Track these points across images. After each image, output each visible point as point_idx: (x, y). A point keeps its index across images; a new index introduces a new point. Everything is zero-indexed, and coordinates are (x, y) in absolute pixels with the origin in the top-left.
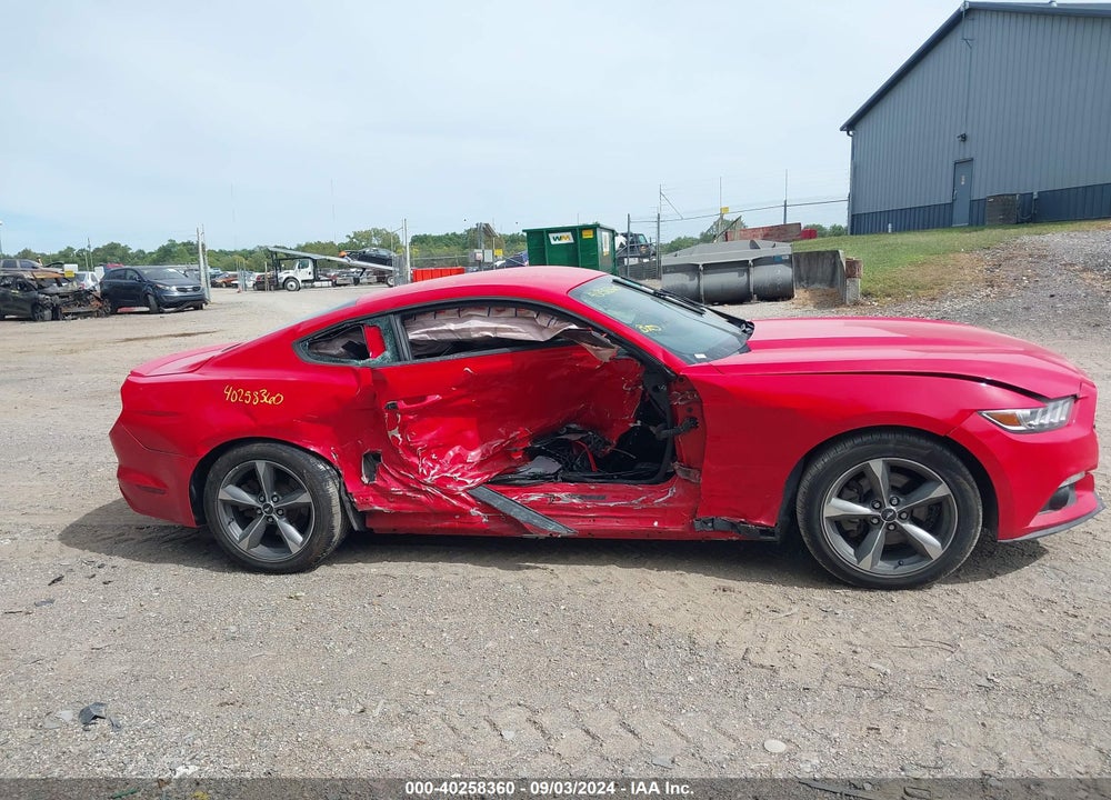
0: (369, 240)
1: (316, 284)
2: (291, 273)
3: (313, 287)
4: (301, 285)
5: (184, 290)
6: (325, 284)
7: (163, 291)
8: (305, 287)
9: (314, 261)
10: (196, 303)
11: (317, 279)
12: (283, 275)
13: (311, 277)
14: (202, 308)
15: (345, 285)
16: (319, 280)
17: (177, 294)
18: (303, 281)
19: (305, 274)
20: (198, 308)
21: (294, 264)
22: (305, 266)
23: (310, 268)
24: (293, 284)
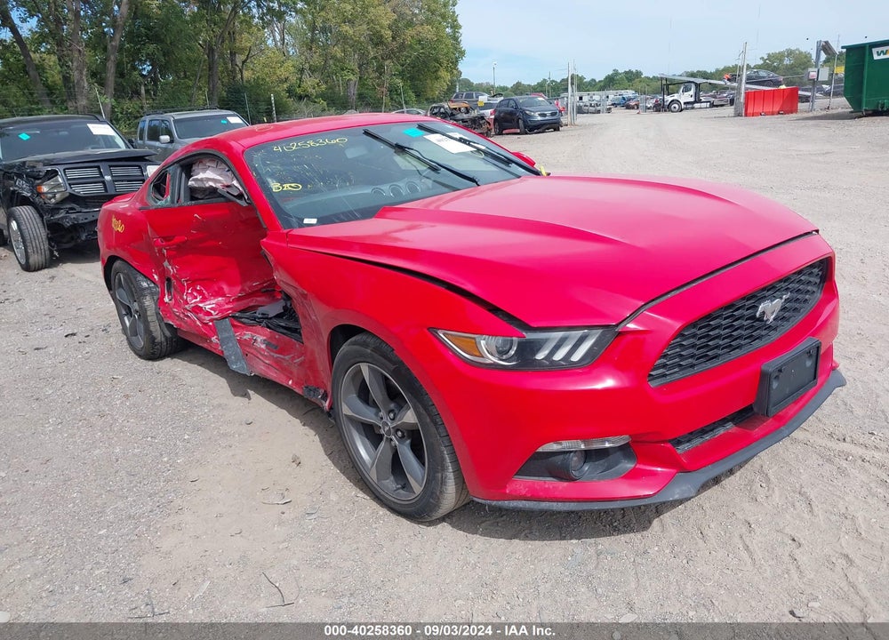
0: (781, 60)
1: (696, 105)
2: (676, 97)
3: (693, 108)
4: (683, 106)
5: (544, 115)
6: (704, 105)
7: (530, 116)
8: (687, 109)
9: (698, 86)
10: (554, 125)
11: (698, 101)
12: (669, 99)
13: (692, 99)
14: (559, 130)
15: (722, 105)
16: (700, 101)
17: (539, 118)
18: (685, 103)
19: (685, 97)
20: (556, 129)
21: (680, 88)
22: (687, 90)
23: (692, 92)
24: (676, 106)
